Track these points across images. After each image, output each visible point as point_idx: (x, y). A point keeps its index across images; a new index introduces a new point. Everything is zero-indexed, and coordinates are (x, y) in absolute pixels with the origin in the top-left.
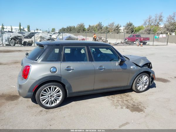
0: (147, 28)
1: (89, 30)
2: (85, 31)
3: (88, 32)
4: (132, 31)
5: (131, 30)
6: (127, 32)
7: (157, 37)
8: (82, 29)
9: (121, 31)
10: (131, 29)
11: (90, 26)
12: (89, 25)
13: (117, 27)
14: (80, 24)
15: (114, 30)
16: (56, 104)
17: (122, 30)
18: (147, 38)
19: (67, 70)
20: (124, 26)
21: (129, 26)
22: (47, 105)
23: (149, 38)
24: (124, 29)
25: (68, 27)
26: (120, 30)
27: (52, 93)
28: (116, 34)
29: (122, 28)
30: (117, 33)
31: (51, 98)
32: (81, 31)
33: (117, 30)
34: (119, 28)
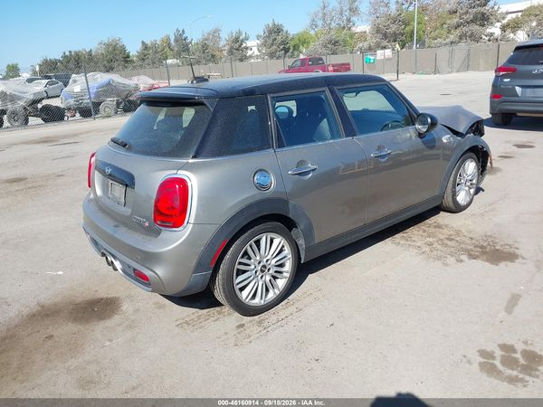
0: (328, 37)
1: (144, 60)
2: (132, 61)
3: (141, 66)
4: (286, 50)
5: (282, 47)
6: (272, 55)
7: (372, 58)
8: (120, 57)
9: (249, 53)
10: (280, 44)
11: (145, 46)
12: (143, 43)
13: (237, 40)
14: (105, 40)
15: (231, 52)
16: (277, 292)
17: (255, 49)
18: (343, 64)
19: (299, 174)
20: (258, 37)
21: (274, 36)
22: (254, 301)
23: (349, 64)
24: (258, 46)
25: (67, 54)
26: (247, 48)
27: (265, 260)
28: (238, 63)
29: (253, 45)
30: (241, 60)
31: (262, 277)
32: (116, 64)
33: (237, 49)
34: (244, 45)
